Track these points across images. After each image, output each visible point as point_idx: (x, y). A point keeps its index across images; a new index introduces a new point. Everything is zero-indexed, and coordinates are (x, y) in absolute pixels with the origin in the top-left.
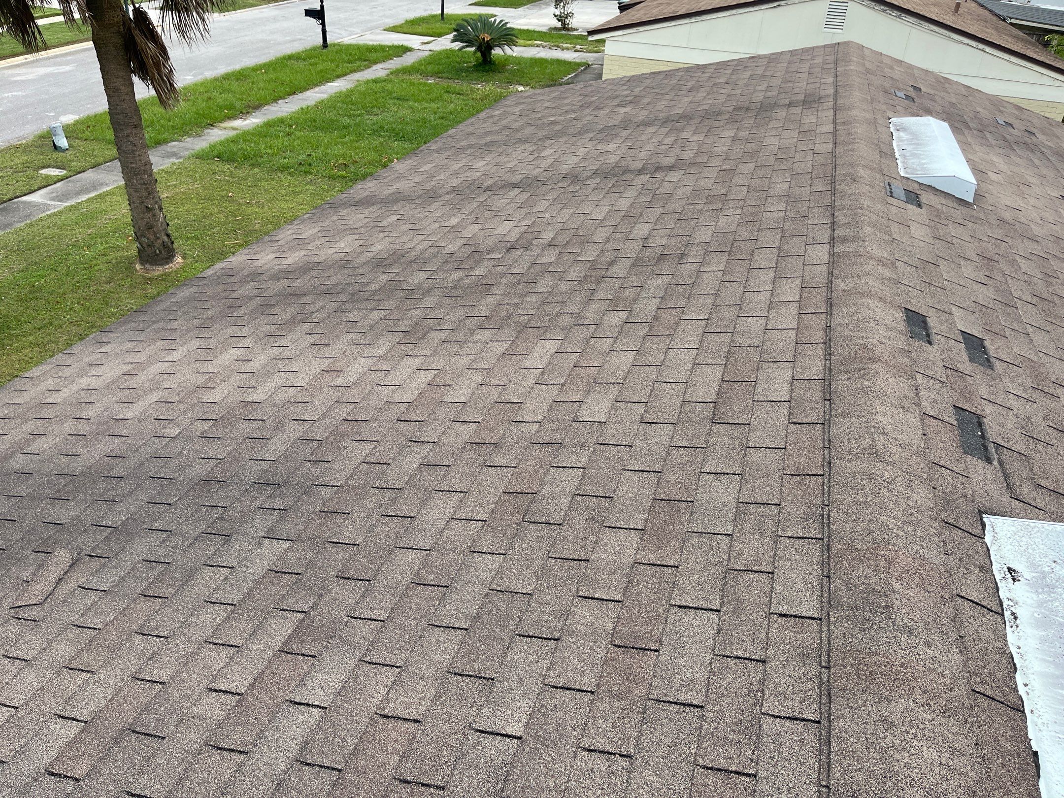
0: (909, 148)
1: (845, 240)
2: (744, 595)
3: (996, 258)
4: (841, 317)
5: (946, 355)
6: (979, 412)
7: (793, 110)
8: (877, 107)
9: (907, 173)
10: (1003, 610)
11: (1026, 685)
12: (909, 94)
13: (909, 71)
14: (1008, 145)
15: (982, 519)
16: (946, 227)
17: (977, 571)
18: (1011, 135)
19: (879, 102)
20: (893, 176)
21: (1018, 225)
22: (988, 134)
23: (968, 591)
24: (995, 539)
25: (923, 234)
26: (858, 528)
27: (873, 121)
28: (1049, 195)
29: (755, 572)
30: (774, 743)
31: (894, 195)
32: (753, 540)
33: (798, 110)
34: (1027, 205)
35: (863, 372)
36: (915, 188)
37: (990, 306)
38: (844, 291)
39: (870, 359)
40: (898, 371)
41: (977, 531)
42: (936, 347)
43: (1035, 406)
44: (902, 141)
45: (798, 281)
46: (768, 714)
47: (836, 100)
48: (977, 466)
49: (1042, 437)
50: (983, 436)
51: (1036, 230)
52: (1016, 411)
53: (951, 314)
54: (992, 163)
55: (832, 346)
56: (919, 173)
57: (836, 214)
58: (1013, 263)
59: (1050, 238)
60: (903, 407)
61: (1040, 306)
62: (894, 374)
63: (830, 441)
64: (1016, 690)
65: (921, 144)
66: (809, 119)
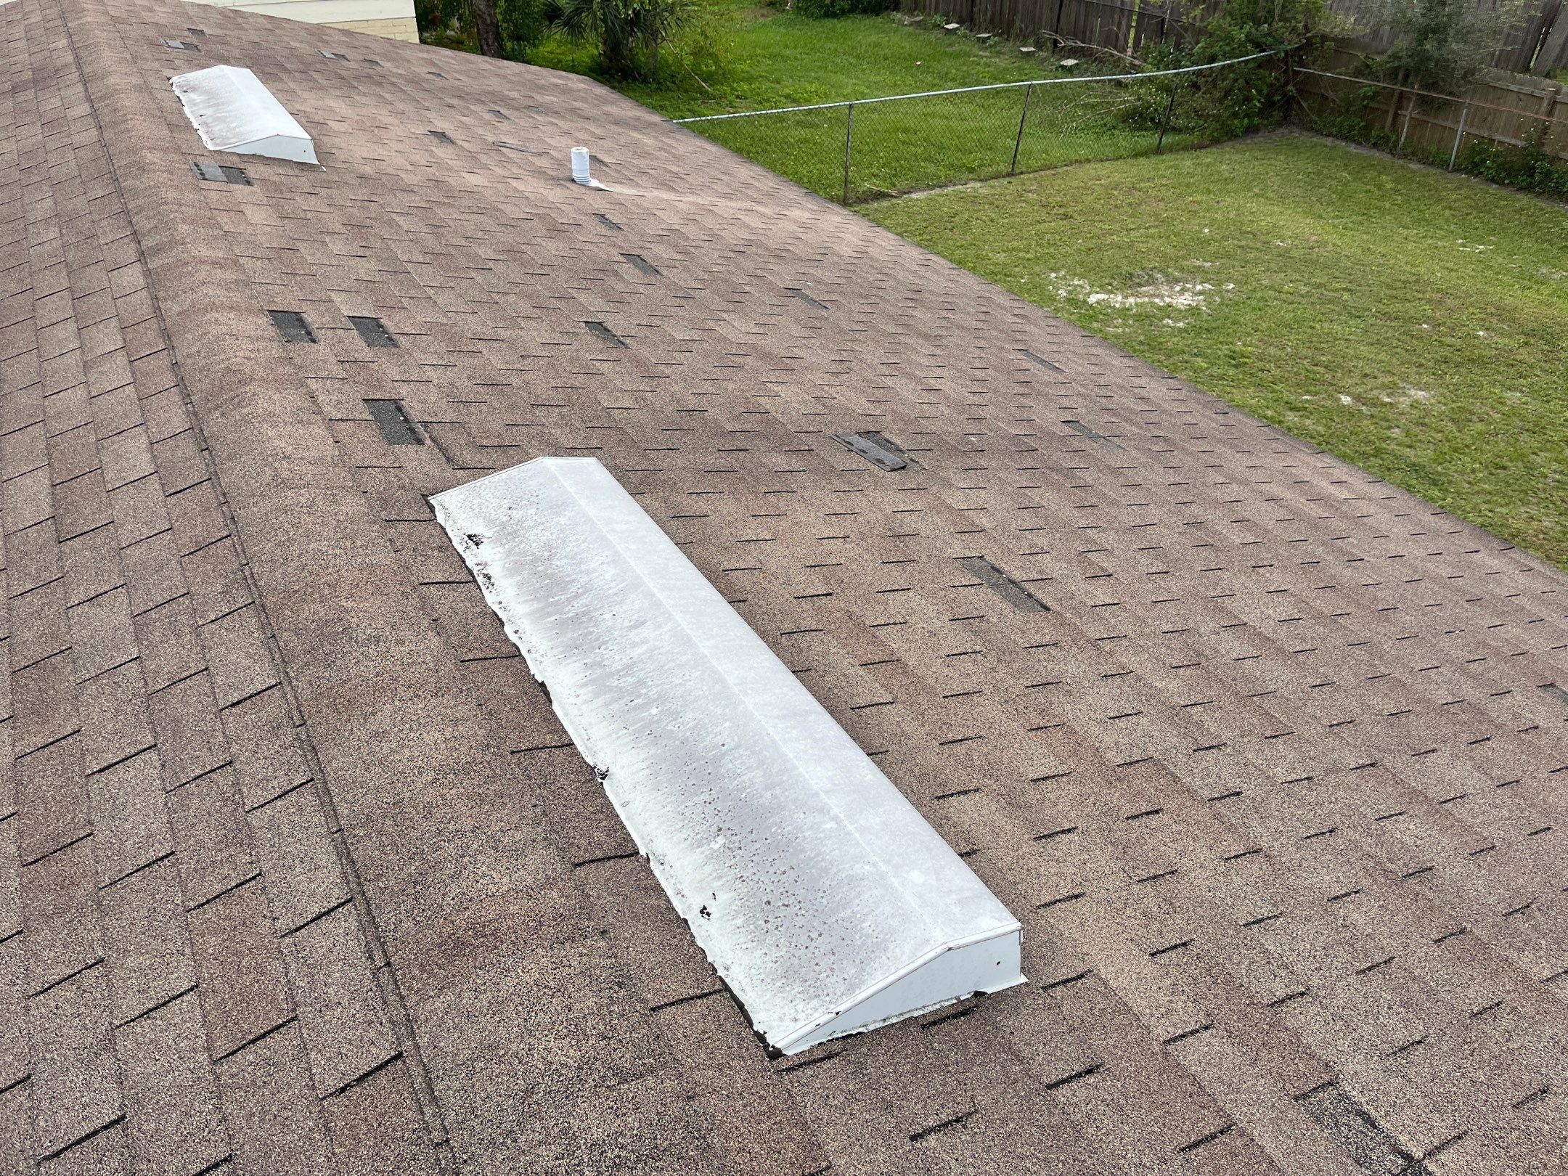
0: (209, 112)
1: (158, 250)
2: (182, 709)
3: (368, 222)
4: (187, 346)
5: (338, 348)
6: (394, 397)
7: (21, 97)
8: (146, 67)
9: (217, 145)
10: (474, 577)
11: (516, 632)
12: (188, 40)
13: (178, 10)
14: (346, 83)
15: (428, 502)
16: (292, 202)
17: (436, 553)
18: (347, 69)
19: (146, 59)
20: (197, 152)
21: (384, 179)
22: (315, 75)
23: (432, 576)
24: (447, 515)
25: (265, 216)
26: (290, 570)
27: (144, 86)
28: (414, 133)
29: (185, 679)
30: (270, 830)
31: (207, 176)
32: (171, 647)
33: (30, 94)
34: (390, 151)
35: (236, 400)
36: (236, 162)
37: (377, 279)
38: (179, 314)
39: (240, 382)
40: (281, 384)
41: (427, 515)
42: (322, 343)
43: (456, 369)
44: (195, 105)
45: (114, 322)
46: (254, 809)
47: (79, 68)
48: (409, 454)
49: (472, 397)
50: (406, 420)
51: (409, 179)
52: (436, 382)
53: (331, 301)
54: (331, 110)
55: (188, 384)
56: (232, 141)
57: (134, 221)
58: (391, 223)
59: (427, 183)
60: (301, 422)
61: (435, 263)
62: (277, 389)
63: (224, 494)
64: (507, 640)
65: (223, 104)
66: (51, 103)
